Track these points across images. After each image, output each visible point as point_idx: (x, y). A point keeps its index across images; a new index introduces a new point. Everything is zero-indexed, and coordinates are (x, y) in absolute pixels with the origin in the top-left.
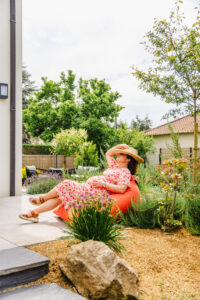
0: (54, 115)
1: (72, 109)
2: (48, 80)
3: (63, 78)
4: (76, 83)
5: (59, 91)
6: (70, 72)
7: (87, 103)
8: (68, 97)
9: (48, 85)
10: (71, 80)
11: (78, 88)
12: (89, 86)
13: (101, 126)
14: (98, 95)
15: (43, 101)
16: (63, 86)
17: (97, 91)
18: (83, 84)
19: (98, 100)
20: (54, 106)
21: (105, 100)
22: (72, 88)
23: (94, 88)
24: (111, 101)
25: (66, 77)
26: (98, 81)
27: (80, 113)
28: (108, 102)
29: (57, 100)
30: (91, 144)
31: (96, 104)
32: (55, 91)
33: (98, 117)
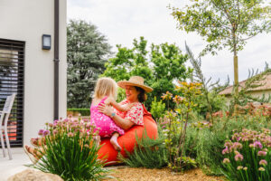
2: (122, 47)
3: (135, 45)
4: (148, 48)
5: (132, 57)
6: (142, 38)
7: (158, 65)
8: (141, 60)
9: (122, 52)
10: (143, 46)
12: (161, 51)
14: (169, 57)
15: (118, 66)
16: (136, 52)
17: (167, 54)
18: (155, 49)
19: (167, 61)
20: (128, 71)
21: (175, 61)
23: (165, 51)
24: (181, 62)
25: (138, 44)
26: (169, 45)
27: (152, 75)
28: (178, 64)
29: (131, 65)
30: (160, 103)
31: (166, 65)
32: (129, 57)
33: (169, 78)
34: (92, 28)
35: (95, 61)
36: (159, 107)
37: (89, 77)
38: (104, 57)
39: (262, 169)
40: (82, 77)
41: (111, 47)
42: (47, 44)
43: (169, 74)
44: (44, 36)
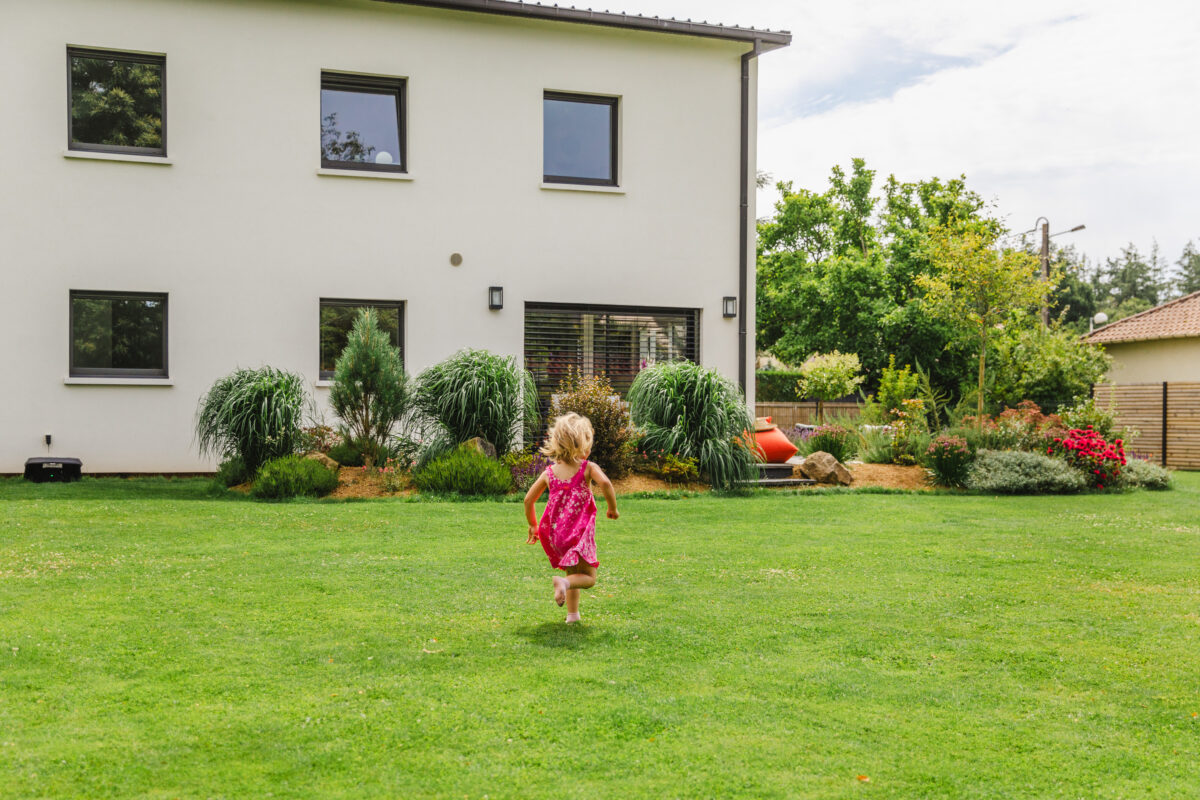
0: (813, 293)
1: (860, 276)
2: (795, 190)
3: (838, 183)
4: (877, 192)
6: (858, 164)
8: (854, 234)
9: (794, 207)
10: (860, 190)
11: (884, 203)
12: (916, 201)
15: (781, 248)
16: (837, 204)
18: (898, 193)
22: (863, 209)
23: (929, 208)
25: (850, 176)
29: (821, 243)
30: (903, 373)
32: (816, 221)
36: (901, 384)
42: (730, 311)
44: (727, 299)
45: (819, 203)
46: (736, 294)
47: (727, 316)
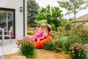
1: (49, 15)
3: (47, 7)
5: (46, 11)
6: (49, 5)
7: (53, 13)
8: (48, 12)
9: (43, 9)
10: (49, 7)
12: (54, 9)
13: (57, 19)
16: (47, 9)
17: (56, 10)
19: (56, 12)
20: (45, 15)
21: (58, 12)
24: (60, 13)
26: (57, 7)
27: (51, 16)
28: (59, 13)
29: (46, 13)
30: (53, 24)
31: (55, 13)
32: (45, 11)
33: (56, 17)
34: (35, 1)
35: (35, 11)
36: (53, 26)
37: (34, 16)
38: (38, 10)
39: (79, 55)
40: (32, 16)
41: (40, 7)
43: (56, 16)
44: (20, 7)
45: (45, 9)
46: (23, 7)
47: (21, 11)
